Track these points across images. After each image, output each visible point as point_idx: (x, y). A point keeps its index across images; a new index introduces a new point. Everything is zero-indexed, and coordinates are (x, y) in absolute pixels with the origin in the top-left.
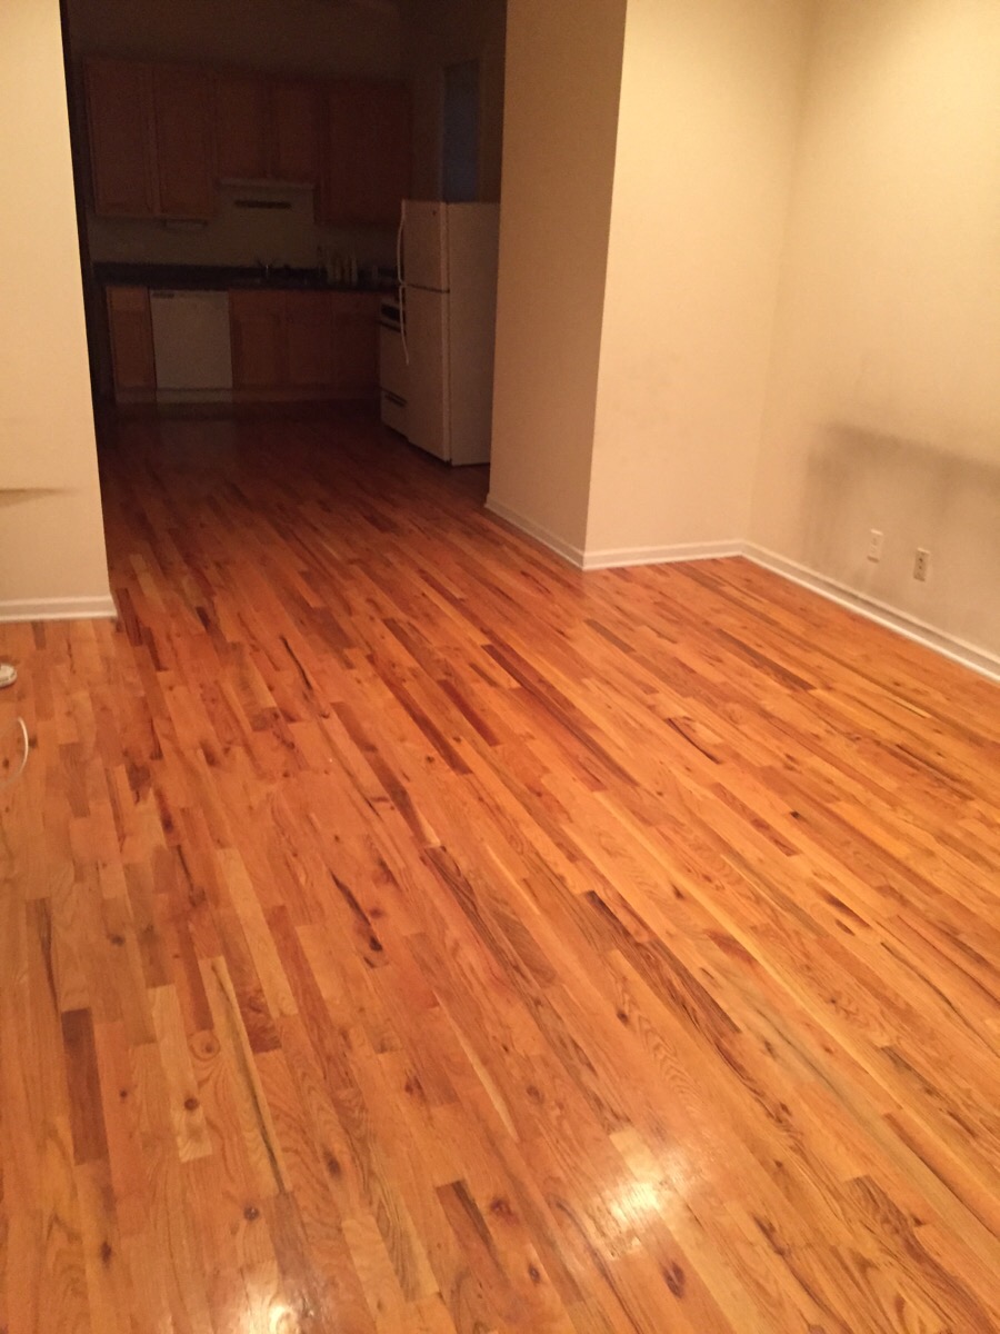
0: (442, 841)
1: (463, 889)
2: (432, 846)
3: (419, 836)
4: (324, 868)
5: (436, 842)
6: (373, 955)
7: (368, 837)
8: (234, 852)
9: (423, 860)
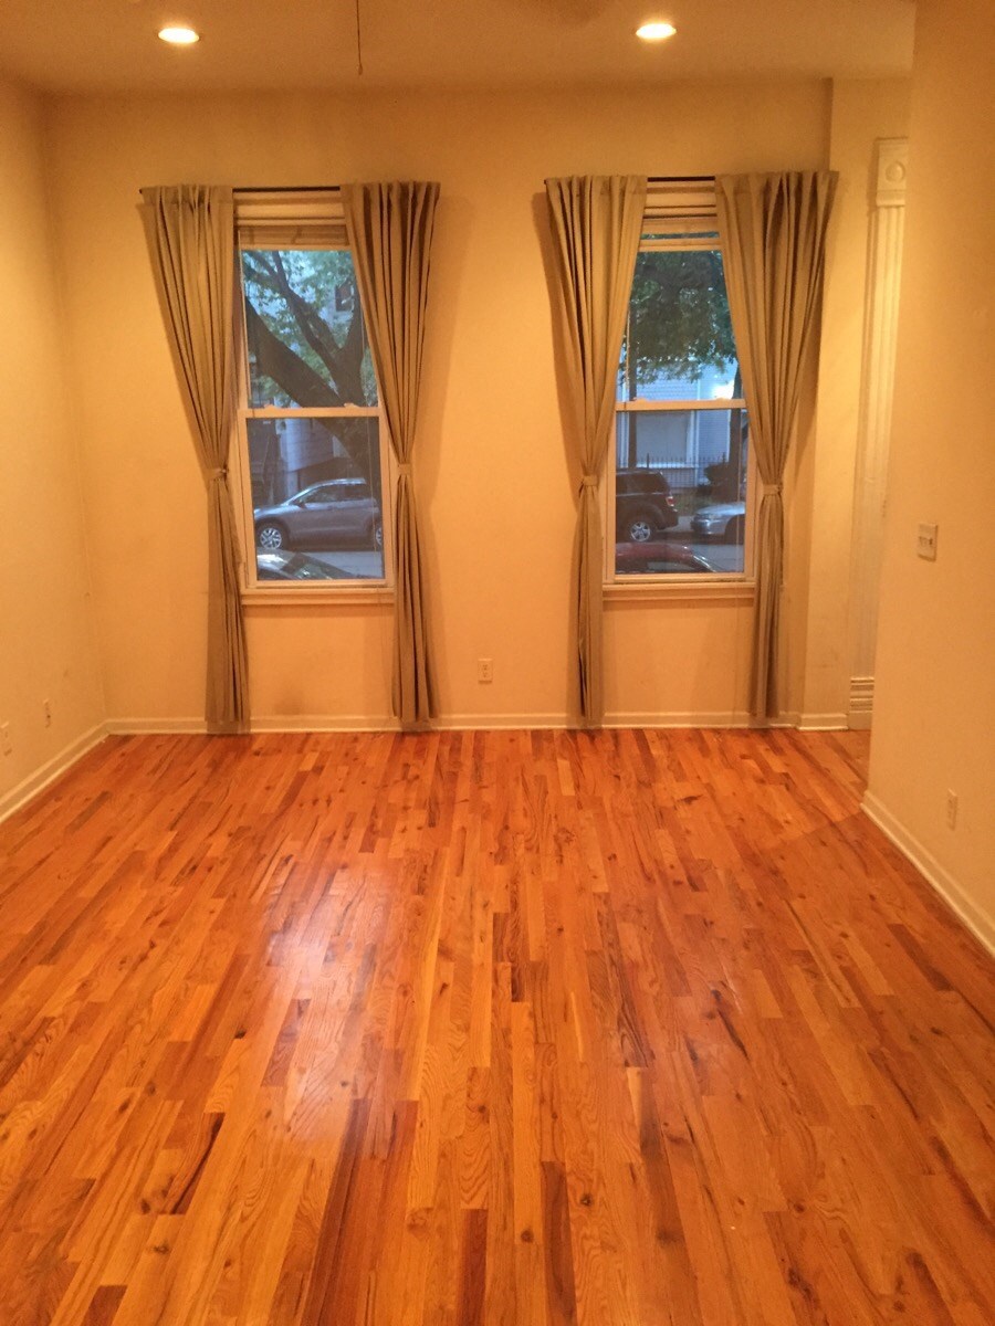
0: (624, 1071)
1: (625, 1022)
2: (638, 1069)
3: (647, 1080)
4: (754, 1064)
5: (632, 1074)
6: (720, 989)
7: (702, 1093)
8: (852, 1102)
9: (653, 1056)
